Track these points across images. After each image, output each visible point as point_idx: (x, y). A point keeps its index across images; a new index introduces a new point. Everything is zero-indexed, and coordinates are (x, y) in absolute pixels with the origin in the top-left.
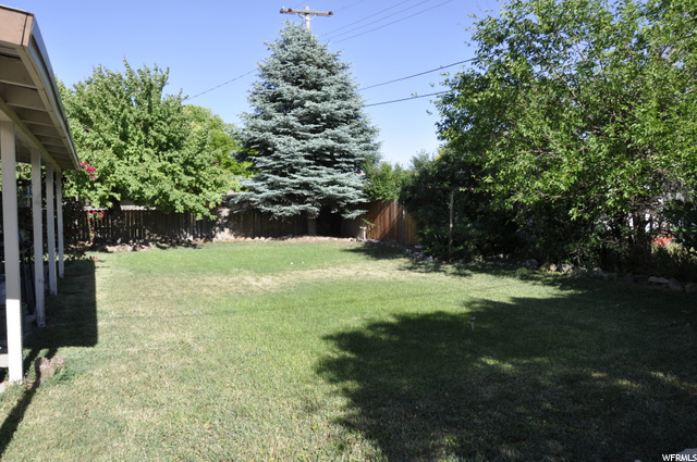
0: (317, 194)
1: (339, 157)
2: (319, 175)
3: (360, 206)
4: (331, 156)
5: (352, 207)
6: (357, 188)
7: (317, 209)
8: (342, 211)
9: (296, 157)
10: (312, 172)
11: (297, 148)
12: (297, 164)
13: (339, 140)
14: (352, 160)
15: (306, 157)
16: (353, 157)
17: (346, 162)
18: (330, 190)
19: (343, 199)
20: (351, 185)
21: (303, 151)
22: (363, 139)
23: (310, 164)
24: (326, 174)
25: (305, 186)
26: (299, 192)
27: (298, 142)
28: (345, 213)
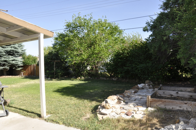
0: (9, 63)
1: (15, 53)
2: (9, 58)
3: (21, 67)
4: (13, 53)
5: (19, 67)
6: (21, 62)
7: (9, 68)
8: (16, 68)
9: (3, 53)
10: (7, 57)
11: (3, 50)
12: (2, 55)
13: (15, 48)
14: (19, 54)
15: (5, 53)
17: (17, 54)
18: (13, 62)
19: (17, 65)
20: (19, 61)
21: (4, 51)
22: (21, 48)
23: (6, 55)
24: (11, 58)
25: (5, 61)
26: (3, 63)
27: (3, 49)
28: (17, 69)
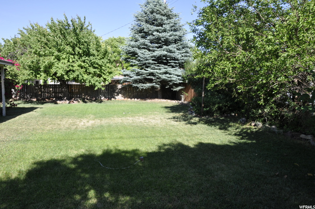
0: (158, 78)
1: (170, 60)
2: (160, 69)
3: (180, 84)
4: (167, 60)
5: (177, 85)
6: (178, 76)
7: (158, 86)
8: (171, 87)
9: (149, 60)
10: (156, 67)
11: (148, 56)
12: (149, 63)
13: (170, 51)
14: (177, 62)
15: (153, 60)
16: (178, 60)
17: (175, 63)
18: (164, 77)
19: (171, 81)
20: (176, 74)
21: (152, 57)
22: (184, 51)
23: (155, 64)
24: (163, 68)
25: (152, 74)
26: (149, 77)
27: (149, 53)
28: (173, 88)
